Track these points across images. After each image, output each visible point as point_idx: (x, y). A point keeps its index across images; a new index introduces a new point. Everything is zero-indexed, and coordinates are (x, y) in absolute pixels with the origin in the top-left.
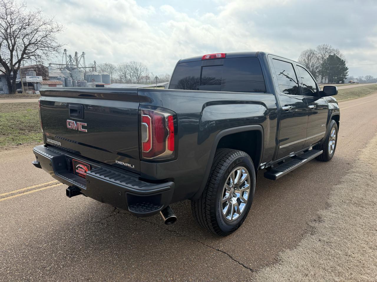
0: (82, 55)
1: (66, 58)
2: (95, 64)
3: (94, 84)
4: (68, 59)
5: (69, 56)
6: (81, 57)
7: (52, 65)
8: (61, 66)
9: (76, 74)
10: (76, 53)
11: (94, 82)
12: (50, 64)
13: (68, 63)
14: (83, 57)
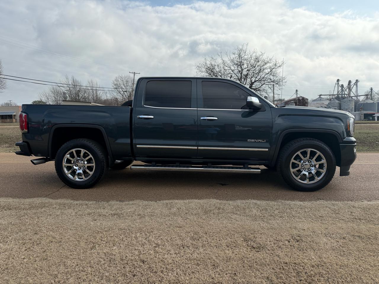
0: (355, 83)
1: (338, 88)
2: (371, 91)
3: (362, 113)
4: (340, 88)
5: (341, 86)
6: (354, 85)
7: (322, 96)
8: (331, 97)
9: (345, 104)
10: (350, 82)
11: (362, 111)
12: (320, 95)
13: (339, 93)
14: (356, 85)
